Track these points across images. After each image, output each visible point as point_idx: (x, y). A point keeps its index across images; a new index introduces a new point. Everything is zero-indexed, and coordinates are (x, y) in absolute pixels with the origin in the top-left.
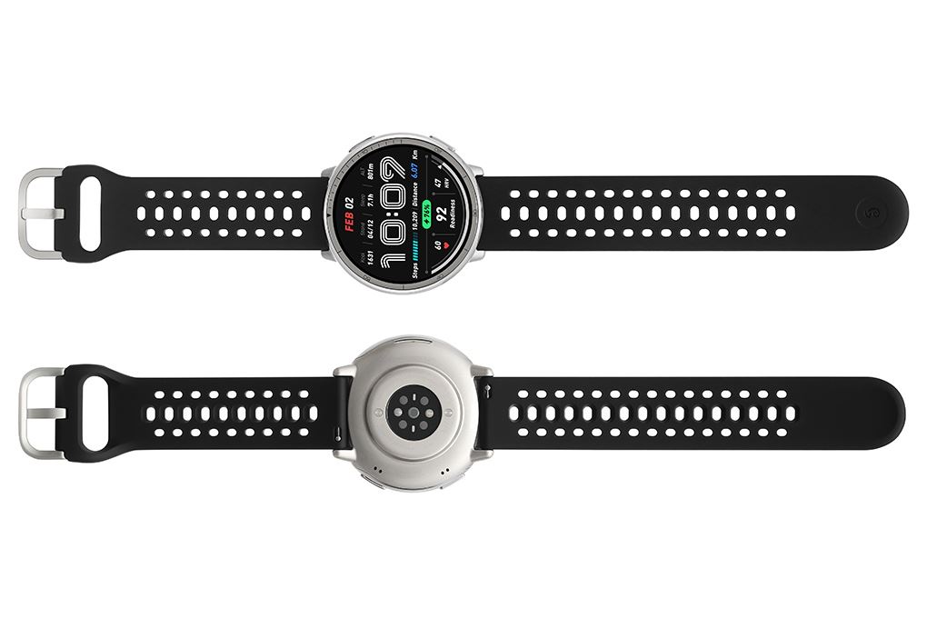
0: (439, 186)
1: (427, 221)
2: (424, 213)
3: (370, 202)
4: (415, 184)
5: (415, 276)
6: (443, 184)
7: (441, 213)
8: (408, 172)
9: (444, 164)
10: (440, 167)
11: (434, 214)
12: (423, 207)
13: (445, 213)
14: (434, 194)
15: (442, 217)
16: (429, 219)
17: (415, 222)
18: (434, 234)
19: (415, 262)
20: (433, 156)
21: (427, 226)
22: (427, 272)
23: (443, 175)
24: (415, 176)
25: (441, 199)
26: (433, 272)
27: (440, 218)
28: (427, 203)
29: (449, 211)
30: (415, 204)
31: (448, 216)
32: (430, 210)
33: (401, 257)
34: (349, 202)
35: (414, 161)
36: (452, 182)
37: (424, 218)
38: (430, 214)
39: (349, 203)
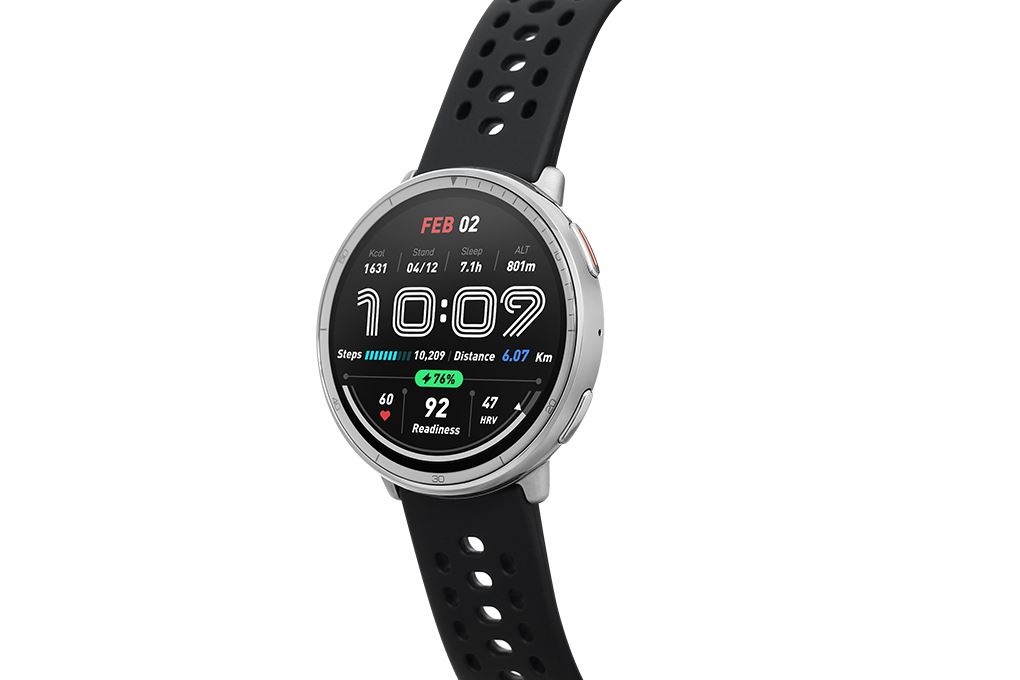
0: (486, 405)
1: (427, 378)
2: (442, 372)
3: (469, 266)
4: (492, 357)
5: (342, 354)
6: (488, 412)
7: (439, 407)
8: (514, 343)
9: (522, 416)
10: (518, 407)
11: (438, 393)
12: (451, 372)
13: (440, 415)
14: (472, 393)
15: (431, 409)
16: (430, 384)
17: (427, 355)
18: (405, 391)
19: (363, 355)
20: (538, 394)
21: (419, 378)
22: (346, 376)
23: (504, 413)
24: (506, 357)
25: (463, 406)
26: (345, 388)
27: (430, 404)
28: (458, 378)
29: (442, 422)
30: (459, 356)
31: (433, 420)
32: (445, 385)
33: (372, 328)
34: (471, 223)
35: (533, 356)
36: (491, 431)
37: (432, 373)
38: (438, 385)
39: (469, 225)
